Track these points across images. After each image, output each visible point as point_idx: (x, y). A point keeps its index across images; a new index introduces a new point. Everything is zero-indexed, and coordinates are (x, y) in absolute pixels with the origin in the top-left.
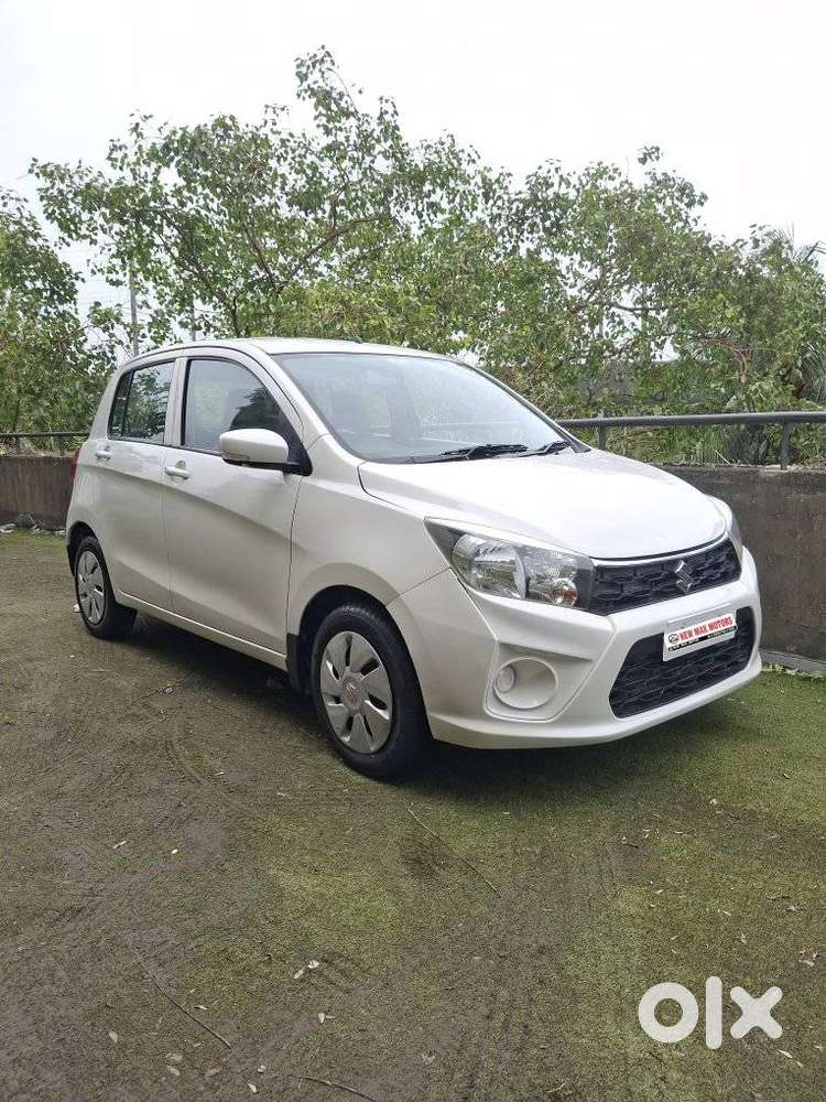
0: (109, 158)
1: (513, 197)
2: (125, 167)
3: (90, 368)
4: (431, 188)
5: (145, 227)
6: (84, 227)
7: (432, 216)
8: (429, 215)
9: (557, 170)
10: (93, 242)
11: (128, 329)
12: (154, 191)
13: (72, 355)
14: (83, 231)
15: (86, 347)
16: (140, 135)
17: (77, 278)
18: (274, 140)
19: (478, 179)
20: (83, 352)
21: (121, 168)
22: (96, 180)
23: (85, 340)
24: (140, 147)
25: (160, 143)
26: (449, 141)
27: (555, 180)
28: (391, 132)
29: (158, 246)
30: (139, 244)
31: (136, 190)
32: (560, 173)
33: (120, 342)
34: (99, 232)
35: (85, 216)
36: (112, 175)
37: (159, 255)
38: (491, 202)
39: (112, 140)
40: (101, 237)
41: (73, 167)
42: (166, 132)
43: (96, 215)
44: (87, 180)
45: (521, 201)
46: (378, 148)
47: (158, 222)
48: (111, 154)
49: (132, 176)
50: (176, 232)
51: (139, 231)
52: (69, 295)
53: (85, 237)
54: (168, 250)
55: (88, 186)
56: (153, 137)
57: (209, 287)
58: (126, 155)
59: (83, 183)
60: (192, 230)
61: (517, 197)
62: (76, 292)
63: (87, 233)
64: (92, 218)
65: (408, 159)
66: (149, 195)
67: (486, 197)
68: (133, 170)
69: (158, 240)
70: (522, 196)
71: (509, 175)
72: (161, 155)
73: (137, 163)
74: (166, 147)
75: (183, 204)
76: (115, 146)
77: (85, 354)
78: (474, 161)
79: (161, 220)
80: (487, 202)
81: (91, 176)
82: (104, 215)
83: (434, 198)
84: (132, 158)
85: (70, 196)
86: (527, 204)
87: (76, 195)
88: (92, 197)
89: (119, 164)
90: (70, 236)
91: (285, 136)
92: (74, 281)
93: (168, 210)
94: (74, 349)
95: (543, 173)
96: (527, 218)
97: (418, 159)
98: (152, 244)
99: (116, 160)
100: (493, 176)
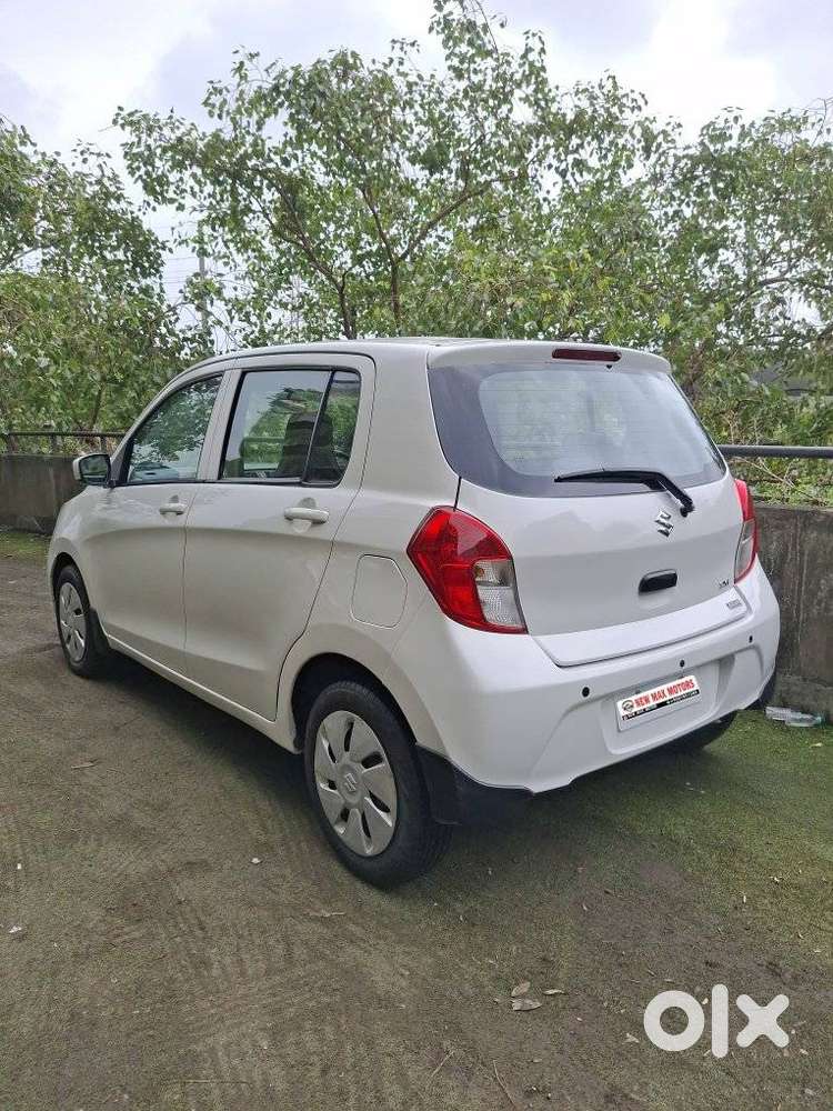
0: (206, 103)
1: (680, 153)
2: (224, 115)
3: (183, 353)
4: (579, 141)
5: (240, 190)
6: (172, 188)
7: (577, 176)
8: (573, 174)
9: (736, 119)
10: (181, 208)
11: (230, 307)
12: (255, 145)
13: (163, 338)
14: (171, 195)
15: (178, 327)
16: (244, 78)
17: (164, 248)
18: (400, 84)
19: (638, 132)
20: (174, 335)
21: (220, 117)
22: (189, 134)
23: (177, 319)
24: (242, 92)
25: (267, 86)
26: (609, 85)
27: (735, 132)
28: (536, 73)
29: (254, 212)
30: (233, 209)
31: (236, 143)
32: (740, 122)
33: (219, 323)
34: (188, 196)
35: (173, 177)
36: (208, 126)
37: (255, 223)
38: (654, 157)
39: (212, 82)
40: (189, 201)
41: (163, 118)
42: (274, 73)
43: (187, 174)
44: (178, 133)
45: (690, 157)
46: (518, 93)
47: (257, 184)
48: (208, 98)
49: (232, 127)
50: (277, 195)
51: (234, 193)
52: (155, 267)
53: (172, 201)
54: (266, 216)
55: (180, 140)
56: (259, 79)
57: (313, 258)
58: (225, 101)
59: (173, 137)
60: (295, 193)
61: (686, 152)
62: (162, 264)
63: (174, 196)
64: (181, 179)
65: (554, 108)
66: (250, 150)
67: (647, 150)
68: (233, 120)
69: (255, 206)
70: (691, 152)
71: (679, 125)
72: (266, 101)
73: (238, 111)
74: (276, 88)
75: (286, 162)
76: (215, 89)
77: (177, 336)
78: (640, 108)
79: (261, 182)
80: (648, 158)
81: (183, 129)
82: (194, 176)
83: (583, 154)
84: (232, 106)
85: (159, 151)
86: (695, 161)
87: (165, 150)
88: (183, 153)
89: (217, 112)
90: (156, 200)
91: (413, 78)
92: (160, 251)
93: (269, 170)
94: (164, 330)
95: (720, 124)
96: (696, 177)
97: (567, 107)
98: (248, 210)
99: (214, 106)
100: (656, 128)
